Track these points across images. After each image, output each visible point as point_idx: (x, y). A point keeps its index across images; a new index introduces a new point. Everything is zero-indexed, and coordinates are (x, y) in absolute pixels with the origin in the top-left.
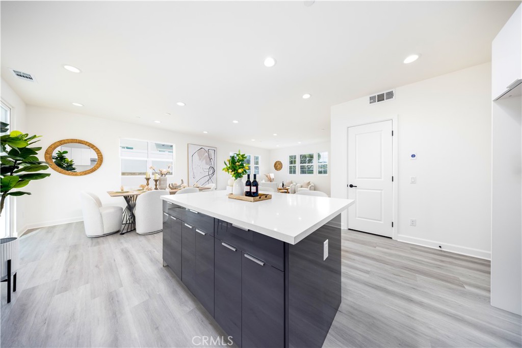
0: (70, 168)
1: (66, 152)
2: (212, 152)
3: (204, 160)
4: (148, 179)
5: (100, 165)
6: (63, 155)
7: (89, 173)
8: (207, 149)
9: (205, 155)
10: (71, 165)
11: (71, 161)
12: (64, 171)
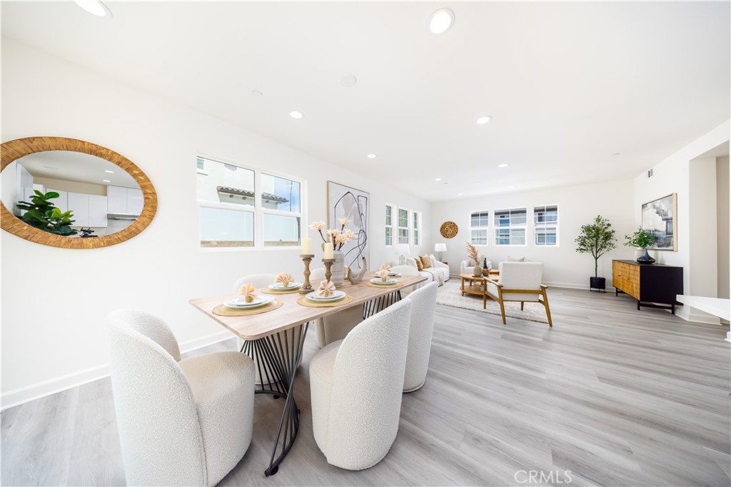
0: (63, 229)
1: (56, 195)
2: (362, 200)
3: (353, 217)
4: (308, 259)
5: (151, 218)
6: (48, 201)
7: (120, 241)
8: (356, 194)
9: (353, 207)
10: (69, 223)
11: (67, 215)
12: (52, 237)
